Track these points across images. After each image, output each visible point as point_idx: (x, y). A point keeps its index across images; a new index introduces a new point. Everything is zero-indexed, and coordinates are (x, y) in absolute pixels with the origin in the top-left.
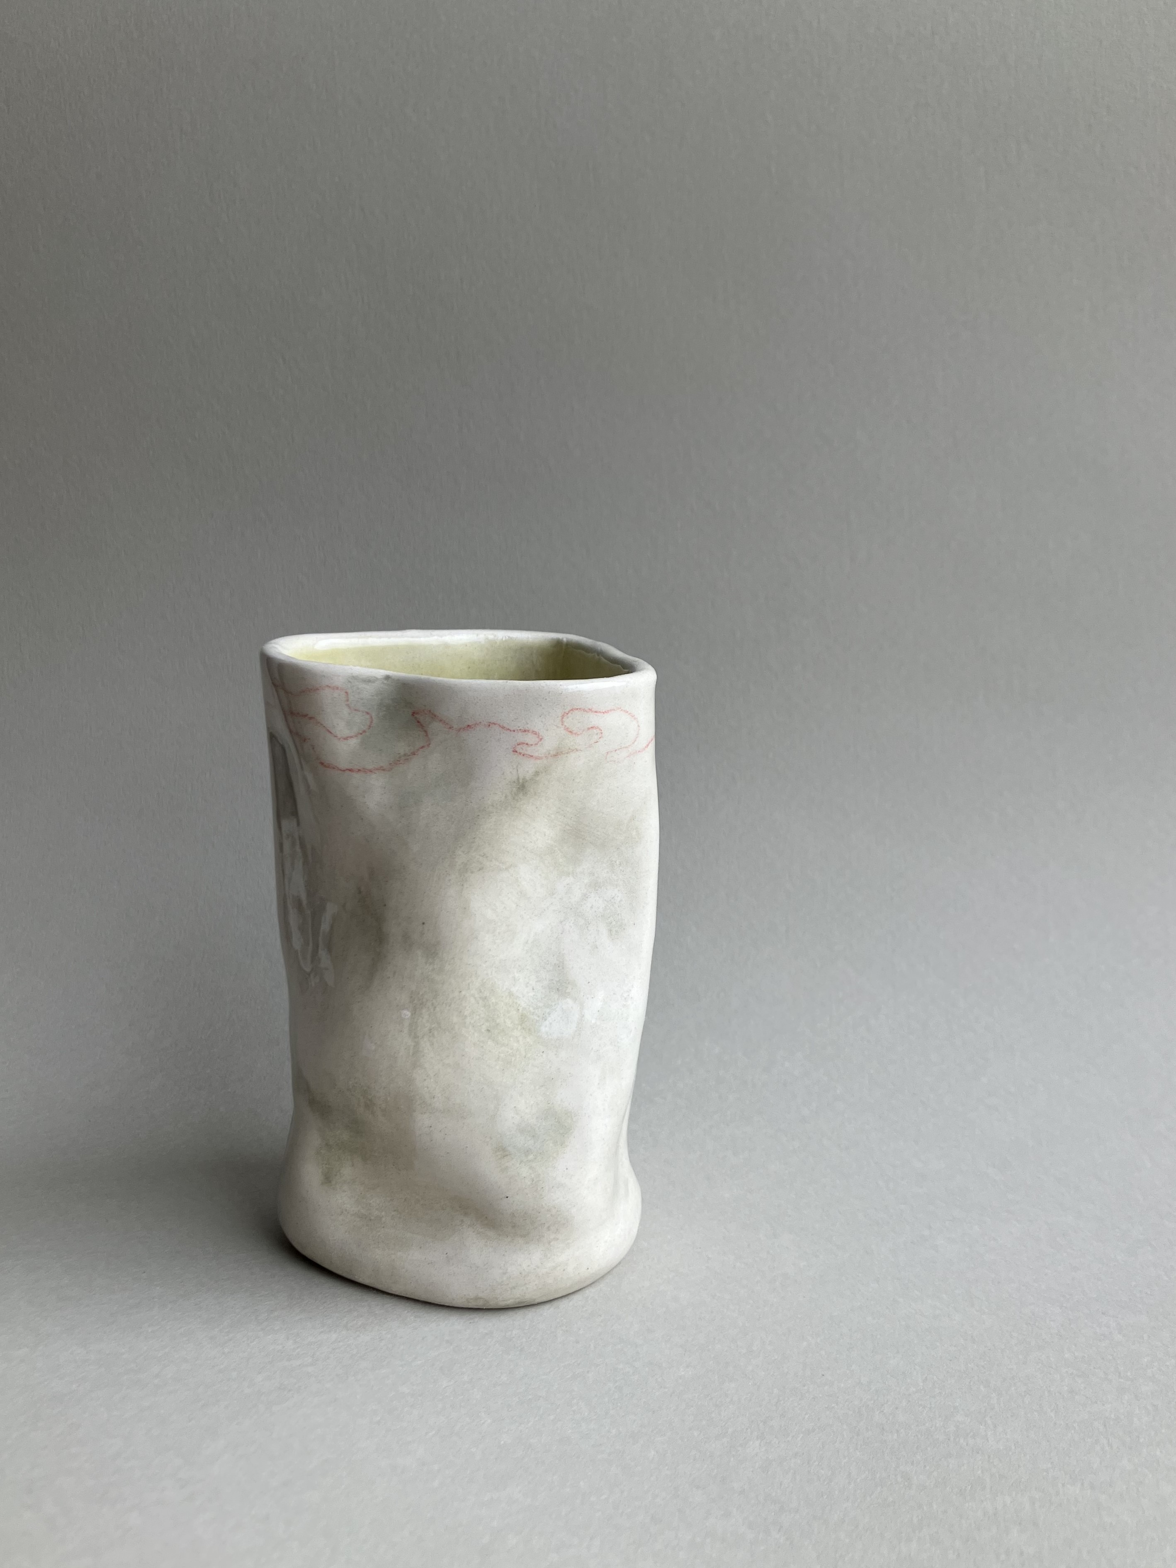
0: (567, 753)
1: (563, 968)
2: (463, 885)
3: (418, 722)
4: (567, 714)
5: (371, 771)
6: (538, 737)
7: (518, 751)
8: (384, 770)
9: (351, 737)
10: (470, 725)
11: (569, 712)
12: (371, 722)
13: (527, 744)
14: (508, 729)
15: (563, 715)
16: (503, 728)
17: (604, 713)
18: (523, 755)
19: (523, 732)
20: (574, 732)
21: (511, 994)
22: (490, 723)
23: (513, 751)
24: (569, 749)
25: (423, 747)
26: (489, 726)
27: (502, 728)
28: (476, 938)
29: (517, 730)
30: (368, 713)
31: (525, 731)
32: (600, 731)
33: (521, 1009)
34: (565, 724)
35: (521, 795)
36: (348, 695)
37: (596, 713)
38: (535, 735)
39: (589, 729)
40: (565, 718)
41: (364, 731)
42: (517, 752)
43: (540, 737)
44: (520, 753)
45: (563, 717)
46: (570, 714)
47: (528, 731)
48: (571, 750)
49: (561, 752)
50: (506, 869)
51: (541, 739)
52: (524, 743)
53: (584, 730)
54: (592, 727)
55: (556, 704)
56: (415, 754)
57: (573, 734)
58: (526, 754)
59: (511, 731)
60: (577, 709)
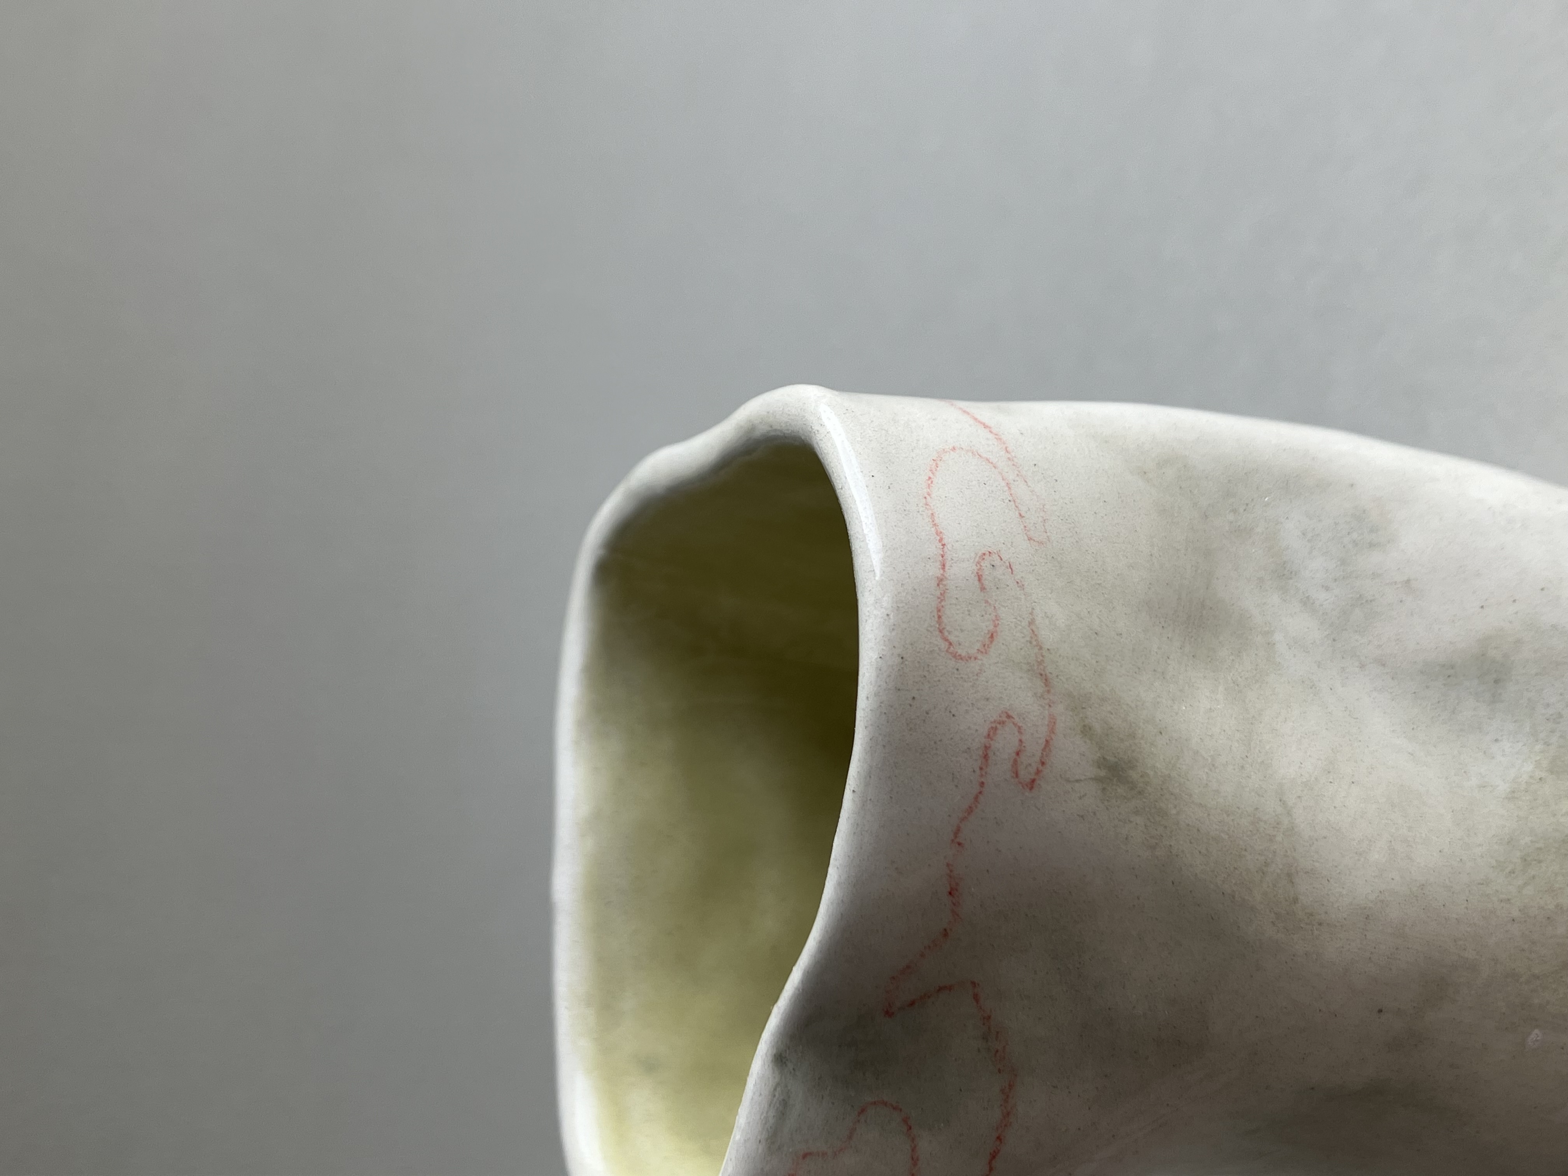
0: (1041, 648)
1: (1452, 667)
2: (1320, 924)
3: (912, 1004)
4: (950, 644)
5: (1008, 1114)
6: (1002, 723)
7: (1033, 777)
8: (1011, 1086)
9: (914, 1150)
10: (949, 890)
11: (946, 640)
12: (885, 1104)
13: (1018, 754)
14: (976, 798)
15: (955, 656)
16: (970, 810)
17: (944, 545)
18: (1043, 763)
19: (987, 760)
20: (991, 627)
21: (1512, 796)
22: (953, 841)
23: (1031, 788)
24: (1031, 642)
25: (976, 998)
26: (959, 844)
27: (969, 814)
28: (1422, 886)
29: (982, 776)
30: (863, 1111)
31: (986, 757)
32: (986, 557)
33: (1538, 774)
34: (973, 652)
35: (1134, 775)
36: (810, 1154)
37: (947, 568)
38: (999, 732)
39: (983, 589)
40: (960, 652)
41: (905, 1121)
42: (1033, 781)
43: (1004, 719)
44: (1038, 772)
45: (957, 657)
46: (951, 638)
47: (987, 748)
48: (1034, 640)
49: (1040, 663)
50: (1289, 814)
51: (1009, 717)
52: (1015, 761)
53: (987, 602)
54: (979, 580)
55: (926, 673)
56: (989, 1017)
57: (996, 632)
58: (1042, 757)
59: (980, 793)
60: (939, 617)
